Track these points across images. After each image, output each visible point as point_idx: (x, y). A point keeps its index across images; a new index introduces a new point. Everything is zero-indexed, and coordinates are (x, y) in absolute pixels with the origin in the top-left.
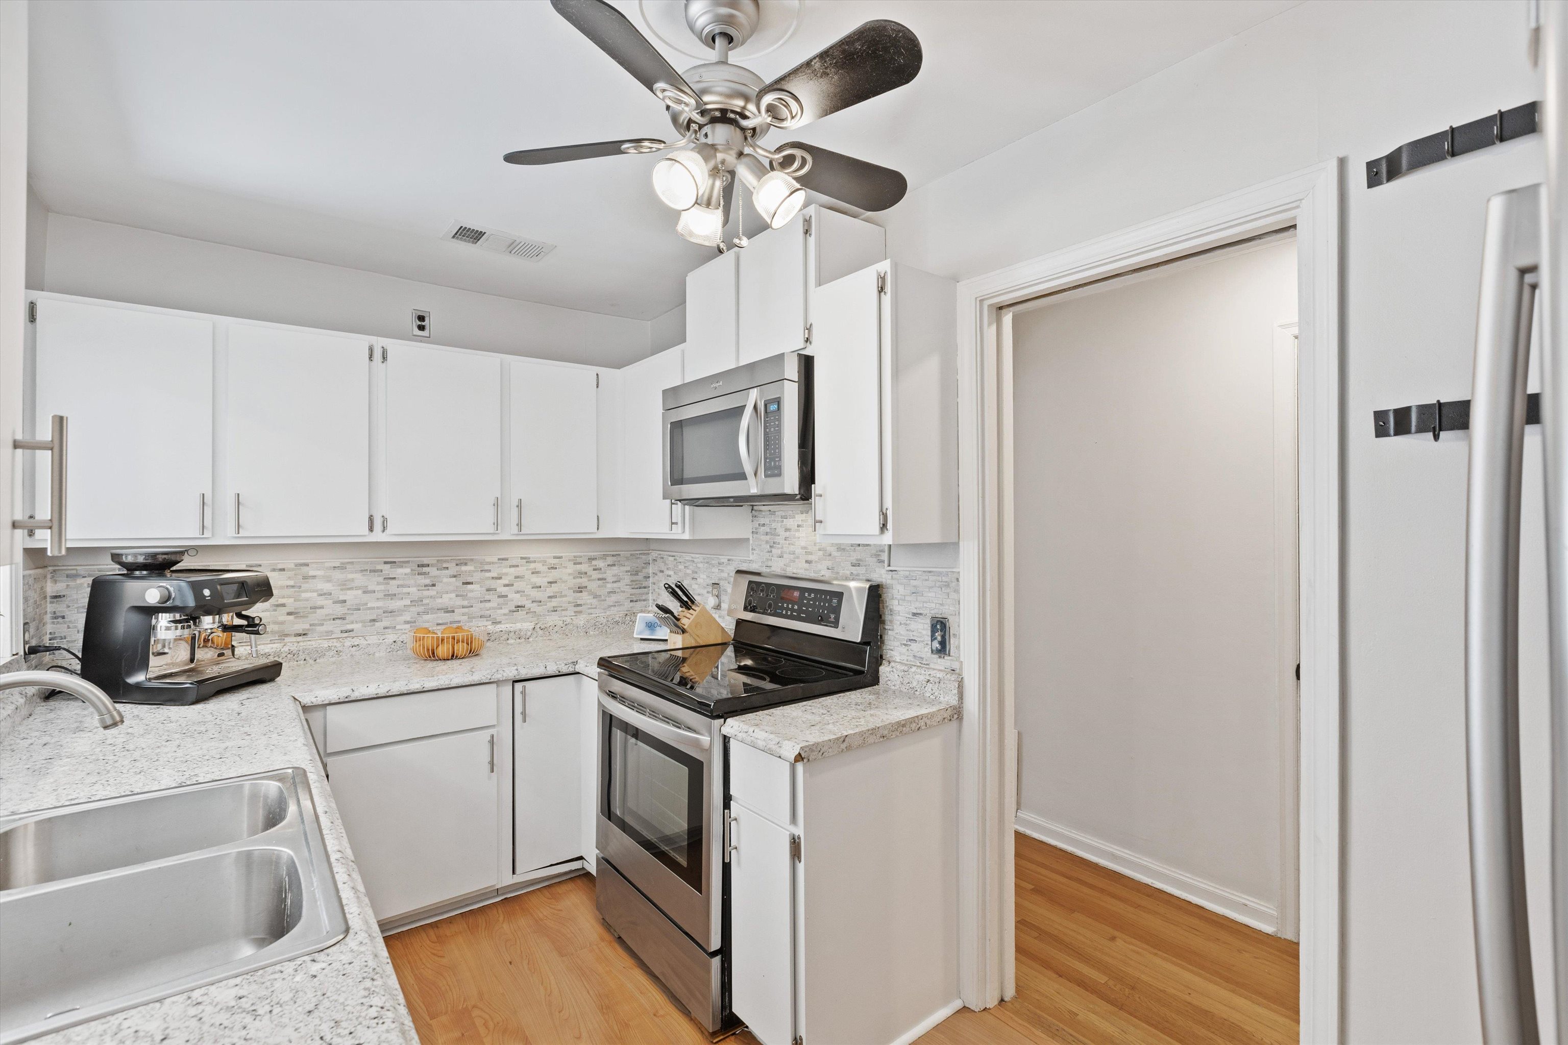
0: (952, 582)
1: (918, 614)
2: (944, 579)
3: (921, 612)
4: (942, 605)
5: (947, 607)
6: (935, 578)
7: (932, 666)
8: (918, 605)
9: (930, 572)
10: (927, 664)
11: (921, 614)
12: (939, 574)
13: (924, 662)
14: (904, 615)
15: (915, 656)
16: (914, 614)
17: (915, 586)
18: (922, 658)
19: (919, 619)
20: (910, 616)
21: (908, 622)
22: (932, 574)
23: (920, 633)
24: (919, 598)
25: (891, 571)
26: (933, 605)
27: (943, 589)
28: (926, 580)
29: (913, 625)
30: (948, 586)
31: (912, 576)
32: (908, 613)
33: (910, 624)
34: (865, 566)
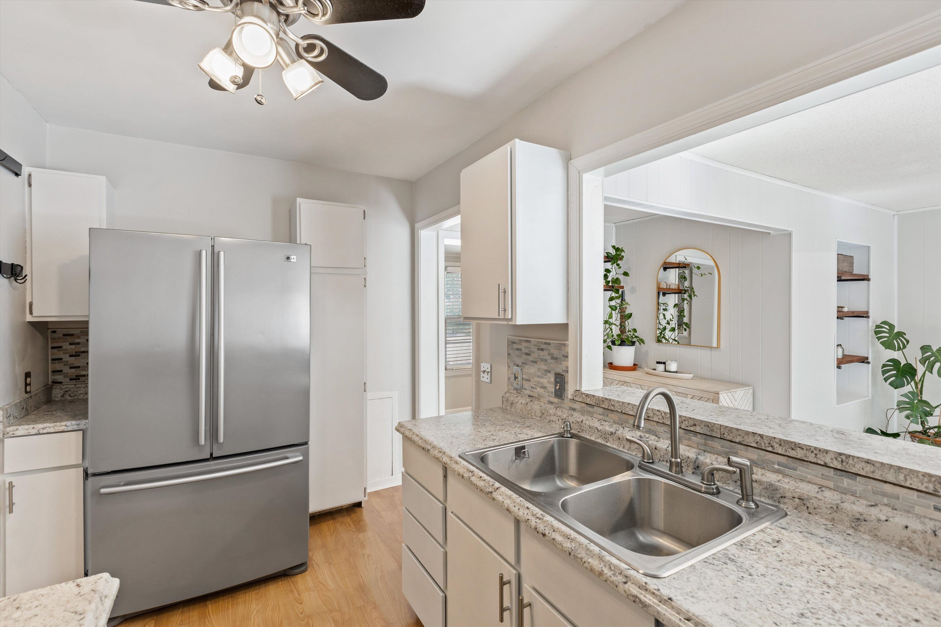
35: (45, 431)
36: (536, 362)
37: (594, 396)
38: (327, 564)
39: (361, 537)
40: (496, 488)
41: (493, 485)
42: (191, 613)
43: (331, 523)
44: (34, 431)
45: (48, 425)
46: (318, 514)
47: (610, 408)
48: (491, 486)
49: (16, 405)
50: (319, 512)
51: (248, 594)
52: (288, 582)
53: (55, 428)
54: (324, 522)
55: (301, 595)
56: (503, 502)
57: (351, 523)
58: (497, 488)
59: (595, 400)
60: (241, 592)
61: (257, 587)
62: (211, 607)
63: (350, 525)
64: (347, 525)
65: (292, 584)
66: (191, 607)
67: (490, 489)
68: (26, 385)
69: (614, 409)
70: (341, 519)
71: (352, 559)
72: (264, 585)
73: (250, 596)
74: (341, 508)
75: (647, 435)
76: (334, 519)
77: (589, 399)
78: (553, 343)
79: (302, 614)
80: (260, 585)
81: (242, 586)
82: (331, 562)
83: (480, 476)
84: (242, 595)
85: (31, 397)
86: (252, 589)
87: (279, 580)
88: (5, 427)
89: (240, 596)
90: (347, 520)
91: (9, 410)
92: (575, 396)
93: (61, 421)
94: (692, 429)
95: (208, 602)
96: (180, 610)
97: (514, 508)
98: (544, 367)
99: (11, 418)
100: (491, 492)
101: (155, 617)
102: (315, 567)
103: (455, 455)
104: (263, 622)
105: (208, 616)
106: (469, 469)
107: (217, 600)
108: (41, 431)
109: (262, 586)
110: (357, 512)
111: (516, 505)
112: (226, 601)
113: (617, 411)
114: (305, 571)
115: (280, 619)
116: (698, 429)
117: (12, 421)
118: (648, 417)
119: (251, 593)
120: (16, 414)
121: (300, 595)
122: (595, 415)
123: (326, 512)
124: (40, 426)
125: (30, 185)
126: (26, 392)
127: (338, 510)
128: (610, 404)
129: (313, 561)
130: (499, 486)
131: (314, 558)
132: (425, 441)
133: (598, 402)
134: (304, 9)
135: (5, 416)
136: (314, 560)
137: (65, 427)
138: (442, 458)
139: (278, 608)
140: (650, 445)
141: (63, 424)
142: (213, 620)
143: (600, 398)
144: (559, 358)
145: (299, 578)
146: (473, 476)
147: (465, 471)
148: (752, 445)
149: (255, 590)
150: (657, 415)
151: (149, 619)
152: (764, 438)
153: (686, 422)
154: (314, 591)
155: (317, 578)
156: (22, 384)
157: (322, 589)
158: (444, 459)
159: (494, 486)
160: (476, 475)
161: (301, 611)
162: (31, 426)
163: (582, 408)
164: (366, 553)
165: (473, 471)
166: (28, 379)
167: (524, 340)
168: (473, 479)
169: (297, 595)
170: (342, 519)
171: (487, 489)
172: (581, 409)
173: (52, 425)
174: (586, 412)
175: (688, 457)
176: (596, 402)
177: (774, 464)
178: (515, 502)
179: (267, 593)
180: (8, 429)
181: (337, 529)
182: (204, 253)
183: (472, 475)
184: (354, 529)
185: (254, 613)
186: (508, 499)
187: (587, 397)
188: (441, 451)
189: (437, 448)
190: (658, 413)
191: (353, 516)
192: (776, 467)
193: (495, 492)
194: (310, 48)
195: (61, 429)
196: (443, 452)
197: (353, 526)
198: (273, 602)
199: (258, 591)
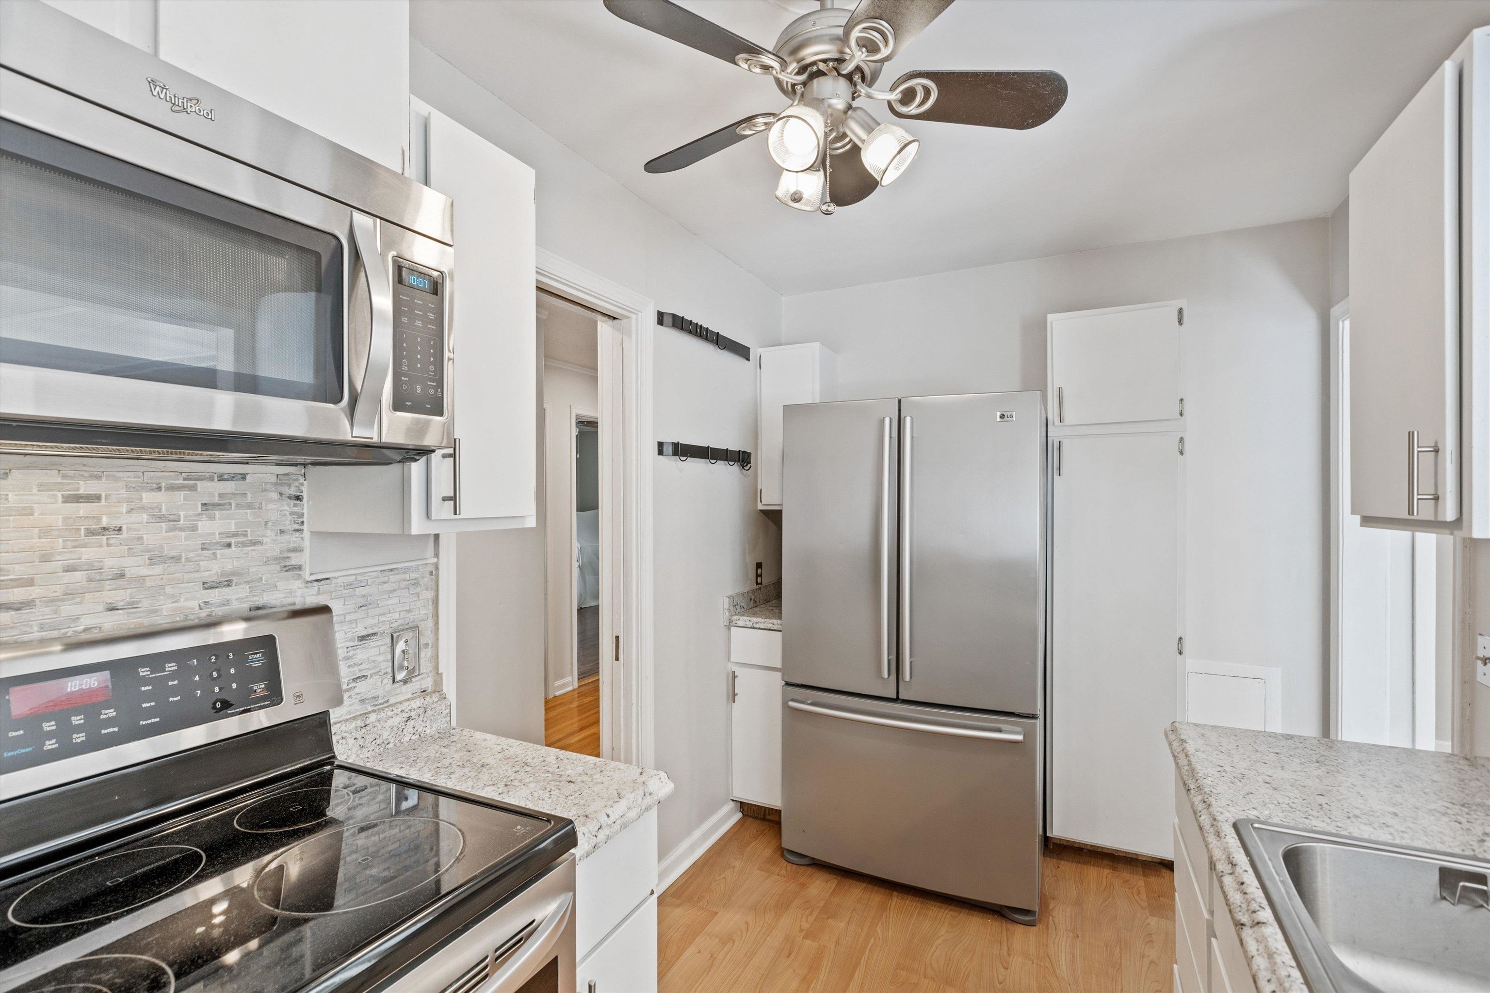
0: (423, 577)
1: (369, 635)
2: (413, 575)
3: (375, 630)
4: (409, 611)
5: (416, 612)
6: (399, 577)
7: (393, 700)
8: (370, 621)
9: (392, 570)
10: (387, 701)
11: (374, 634)
12: (407, 570)
13: (380, 701)
14: (342, 645)
15: (362, 701)
16: (362, 638)
17: (364, 596)
18: (376, 698)
19: (371, 643)
20: (356, 643)
21: (350, 654)
22: (396, 572)
23: (374, 661)
24: (371, 612)
25: (317, 580)
26: (396, 616)
27: (411, 589)
28: (385, 583)
29: (361, 655)
30: (416, 584)
31: (361, 581)
32: (352, 640)
33: (354, 655)
34: (248, 582)
35: (757, 626)
38: (1071, 934)
39: (1152, 923)
40: (1256, 921)
41: (1254, 912)
42: (873, 895)
43: (1106, 873)
44: (750, 624)
45: (760, 620)
46: (1089, 848)
48: (1250, 912)
49: (743, 594)
50: (1091, 846)
51: (943, 910)
52: (1002, 926)
53: (765, 624)
54: (1094, 865)
55: (1012, 956)
56: (1252, 957)
57: (1143, 891)
58: (1258, 923)
60: (936, 903)
61: (957, 909)
62: (896, 901)
63: (1139, 893)
64: (1135, 890)
65: (1005, 933)
66: (876, 888)
67: (1246, 916)
68: (757, 576)
70: (1126, 875)
71: (1118, 949)
72: (967, 911)
73: (945, 915)
74: (1134, 856)
76: (1114, 869)
79: (1000, 983)
80: (963, 908)
81: (941, 896)
82: (1079, 934)
83: (1242, 881)
84: (935, 909)
85: (760, 589)
86: (951, 907)
87: (991, 916)
88: (731, 616)
89: (932, 908)
90: (1139, 881)
91: (736, 599)
93: (770, 618)
95: (895, 893)
96: (864, 885)
97: (1267, 983)
99: (738, 607)
100: (1242, 925)
101: (839, 878)
102: (1050, 929)
103: (1227, 817)
104: (945, 961)
105: (888, 910)
106: (1231, 857)
107: (906, 896)
108: (755, 625)
109: (964, 910)
110: (1163, 877)
111: (1273, 980)
112: (915, 904)
114: (1032, 924)
115: (968, 970)
117: (739, 611)
119: (946, 911)
120: (743, 604)
121: (1009, 955)
123: (1105, 851)
124: (755, 619)
125: (760, 368)
126: (757, 583)
127: (1129, 858)
129: (1051, 917)
130: (1265, 921)
131: (1055, 913)
132: (1193, 770)
134: (862, 53)
135: (731, 604)
136: (1053, 917)
137: (772, 625)
138: (1199, 814)
139: (972, 954)
141: (771, 621)
142: (891, 916)
145: (1019, 929)
146: (1231, 874)
147: (1224, 857)
149: (953, 911)
151: (834, 876)
154: (1033, 962)
155: (1047, 946)
156: (752, 574)
157: (1047, 967)
158: (1202, 817)
159: (1254, 915)
160: (1236, 875)
161: (1001, 978)
162: (749, 618)
164: (1149, 956)
165: (1235, 865)
166: (759, 570)
168: (1228, 880)
169: (1005, 952)
170: (1129, 875)
171: (1240, 913)
173: (763, 620)
178: (1274, 972)
179: (967, 924)
180: (734, 618)
181: (1112, 889)
182: (887, 421)
183: (1231, 871)
184: (1145, 904)
185: (940, 941)
186: (1266, 956)
188: (1206, 800)
189: (1203, 792)
191: (1153, 880)
193: (1251, 927)
194: (908, 97)
195: (770, 626)
196: (1208, 802)
197: (1144, 896)
198: (968, 942)
199: (956, 914)
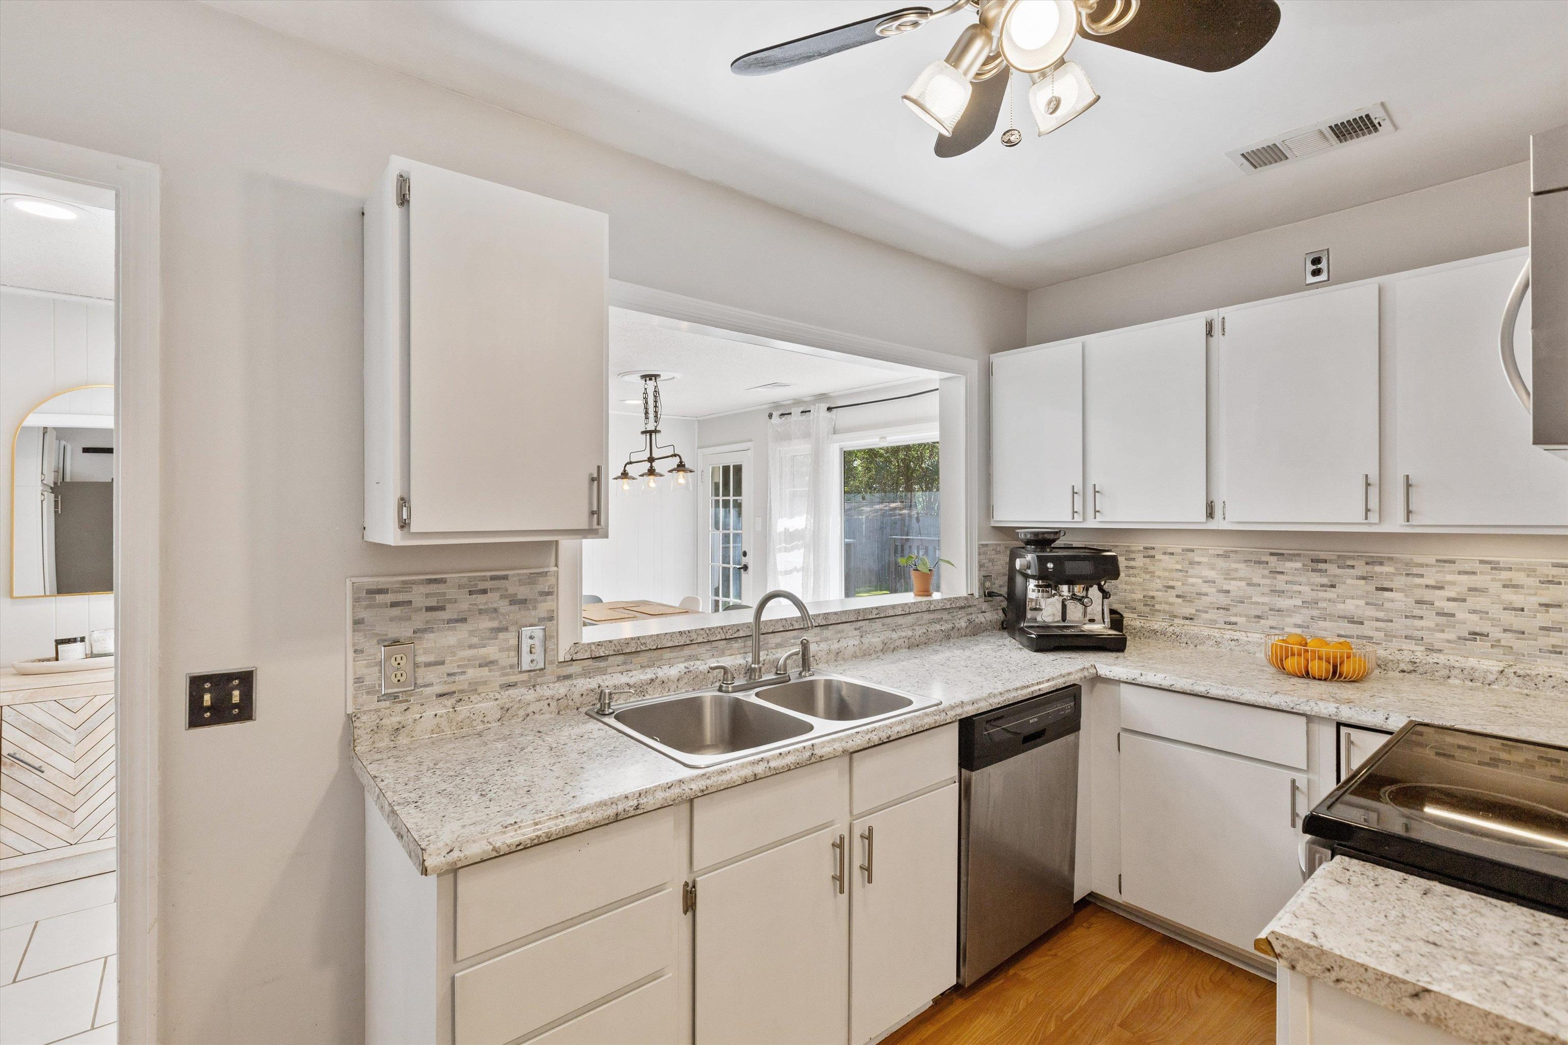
36: (464, 620)
37: (610, 642)
47: (639, 650)
59: (613, 646)
69: (645, 649)
75: (692, 663)
77: (603, 648)
78: (513, 575)
92: (576, 653)
94: (736, 635)
98: (486, 623)
113: (651, 649)
116: (741, 634)
118: (691, 641)
122: (609, 670)
128: (639, 644)
133: (619, 648)
140: (702, 671)
143: (622, 641)
144: (531, 600)
148: (781, 630)
150: (702, 635)
152: (788, 620)
153: (730, 631)
163: (585, 669)
167: (422, 580)
172: (583, 670)
174: (593, 672)
175: (740, 665)
176: (615, 648)
177: (791, 639)
187: (600, 647)
190: (702, 632)
192: (792, 641)
